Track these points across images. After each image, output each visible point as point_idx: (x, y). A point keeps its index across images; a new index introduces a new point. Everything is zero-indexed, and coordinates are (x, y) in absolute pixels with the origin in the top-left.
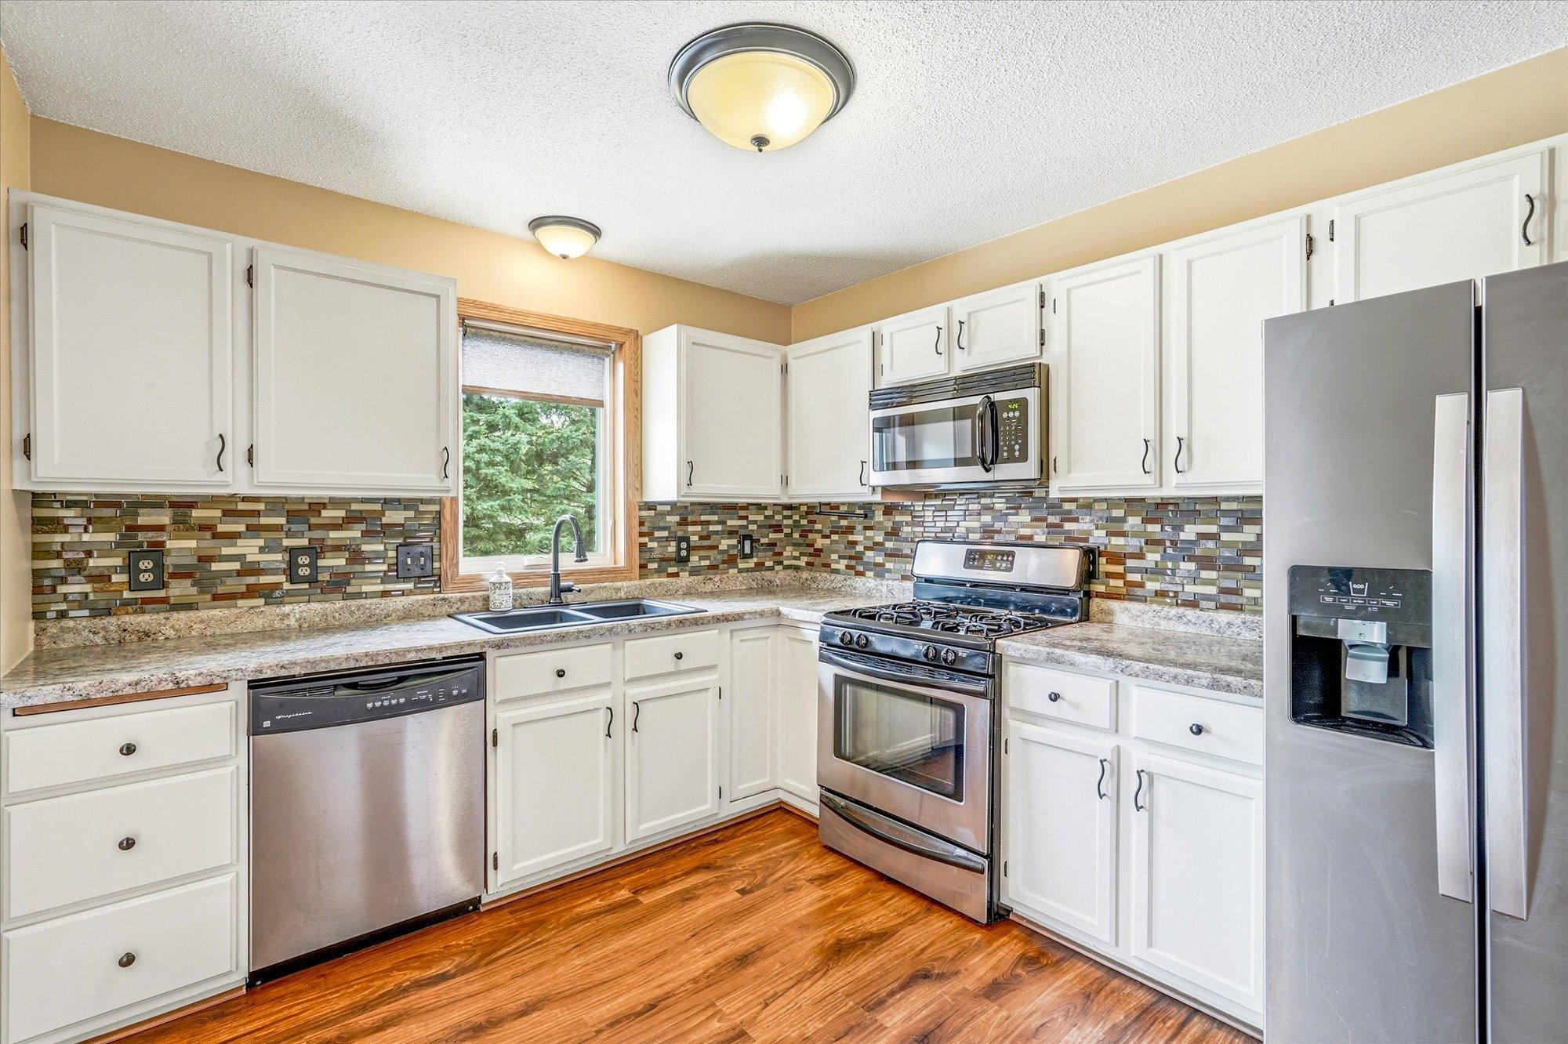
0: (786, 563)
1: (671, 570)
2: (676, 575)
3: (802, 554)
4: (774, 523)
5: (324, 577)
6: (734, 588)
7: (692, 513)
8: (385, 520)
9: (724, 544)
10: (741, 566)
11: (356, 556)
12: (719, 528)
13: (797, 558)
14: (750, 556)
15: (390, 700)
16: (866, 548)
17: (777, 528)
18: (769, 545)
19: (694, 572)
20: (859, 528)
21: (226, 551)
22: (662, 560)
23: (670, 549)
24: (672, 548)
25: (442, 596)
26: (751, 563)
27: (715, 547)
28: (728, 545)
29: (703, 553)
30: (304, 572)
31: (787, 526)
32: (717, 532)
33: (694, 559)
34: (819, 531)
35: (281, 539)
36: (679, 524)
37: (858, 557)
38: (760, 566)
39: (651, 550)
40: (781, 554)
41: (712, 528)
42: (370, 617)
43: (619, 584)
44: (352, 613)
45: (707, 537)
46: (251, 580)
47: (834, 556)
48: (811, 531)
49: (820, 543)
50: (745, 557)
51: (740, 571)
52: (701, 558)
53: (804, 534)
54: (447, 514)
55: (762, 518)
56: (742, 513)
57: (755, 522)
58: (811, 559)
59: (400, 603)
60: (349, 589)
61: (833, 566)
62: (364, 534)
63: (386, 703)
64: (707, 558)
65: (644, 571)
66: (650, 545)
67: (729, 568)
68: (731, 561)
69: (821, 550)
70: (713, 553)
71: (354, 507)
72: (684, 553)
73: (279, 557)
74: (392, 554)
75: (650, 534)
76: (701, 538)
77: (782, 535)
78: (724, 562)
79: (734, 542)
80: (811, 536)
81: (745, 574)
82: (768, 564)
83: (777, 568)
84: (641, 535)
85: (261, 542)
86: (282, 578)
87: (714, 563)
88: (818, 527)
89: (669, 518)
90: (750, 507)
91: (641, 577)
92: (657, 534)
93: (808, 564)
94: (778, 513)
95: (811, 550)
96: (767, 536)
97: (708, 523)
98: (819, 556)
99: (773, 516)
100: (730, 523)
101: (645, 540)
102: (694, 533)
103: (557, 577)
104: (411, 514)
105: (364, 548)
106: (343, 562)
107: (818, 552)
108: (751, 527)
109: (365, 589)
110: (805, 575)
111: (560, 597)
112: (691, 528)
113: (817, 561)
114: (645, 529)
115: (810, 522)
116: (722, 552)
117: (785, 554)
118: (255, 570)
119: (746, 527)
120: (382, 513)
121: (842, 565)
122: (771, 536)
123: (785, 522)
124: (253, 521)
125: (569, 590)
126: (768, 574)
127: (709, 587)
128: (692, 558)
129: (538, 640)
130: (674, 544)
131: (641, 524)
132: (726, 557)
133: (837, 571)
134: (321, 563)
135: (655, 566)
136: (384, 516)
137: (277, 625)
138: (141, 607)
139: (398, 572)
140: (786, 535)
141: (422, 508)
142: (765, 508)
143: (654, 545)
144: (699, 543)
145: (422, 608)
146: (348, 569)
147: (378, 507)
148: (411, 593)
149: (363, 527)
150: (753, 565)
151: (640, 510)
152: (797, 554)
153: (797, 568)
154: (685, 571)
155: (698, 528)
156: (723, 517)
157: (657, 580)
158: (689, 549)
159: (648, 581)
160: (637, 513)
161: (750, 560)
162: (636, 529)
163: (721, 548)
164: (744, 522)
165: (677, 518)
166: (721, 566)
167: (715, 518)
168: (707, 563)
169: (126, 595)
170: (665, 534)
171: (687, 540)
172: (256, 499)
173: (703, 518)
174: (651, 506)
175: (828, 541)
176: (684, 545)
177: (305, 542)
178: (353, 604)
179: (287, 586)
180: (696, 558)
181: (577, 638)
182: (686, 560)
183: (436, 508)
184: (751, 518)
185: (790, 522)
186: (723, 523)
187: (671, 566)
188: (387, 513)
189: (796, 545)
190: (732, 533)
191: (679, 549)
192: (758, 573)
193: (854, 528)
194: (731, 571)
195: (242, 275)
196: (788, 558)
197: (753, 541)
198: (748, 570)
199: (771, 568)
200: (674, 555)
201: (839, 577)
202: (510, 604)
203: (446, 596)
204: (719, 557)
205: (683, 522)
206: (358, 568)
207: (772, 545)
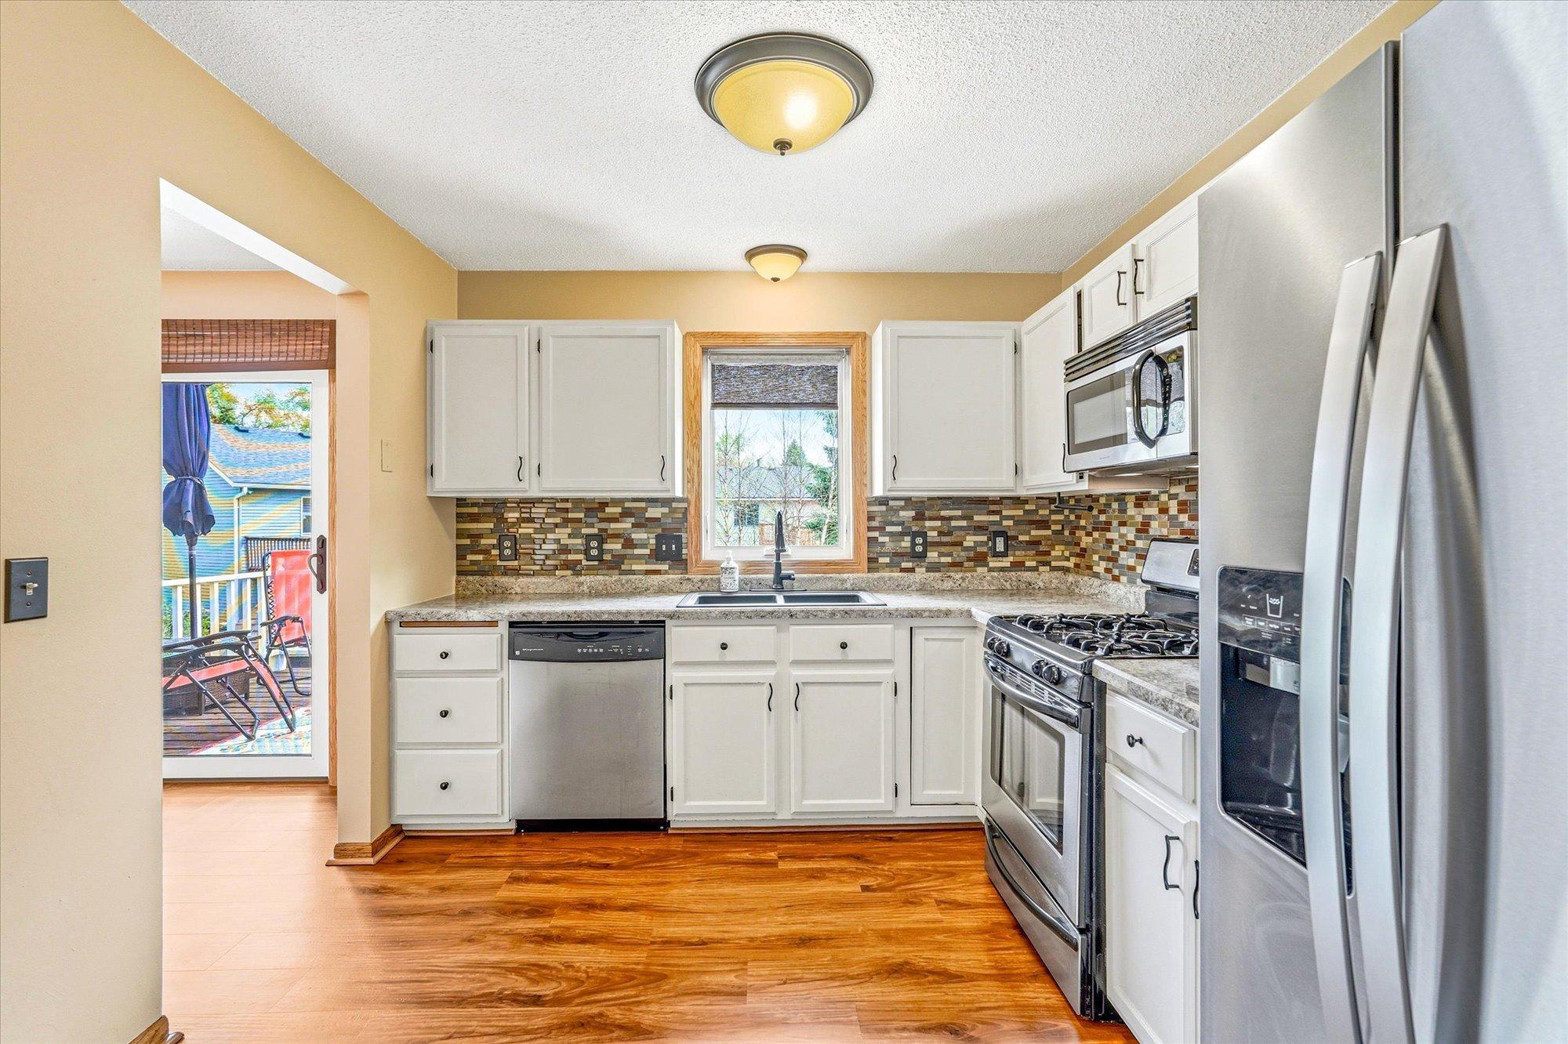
0: (1053, 564)
1: (904, 565)
2: (912, 570)
3: (1071, 554)
4: (1038, 518)
5: (608, 556)
6: (980, 588)
7: (931, 507)
8: (647, 515)
9: (970, 541)
10: (991, 565)
11: (629, 543)
12: (964, 523)
13: (1067, 559)
14: (1004, 554)
15: (593, 649)
16: (1121, 549)
17: (1044, 524)
18: (1029, 543)
19: (933, 568)
20: (1115, 523)
21: (549, 536)
22: (896, 554)
23: (903, 544)
24: (906, 543)
25: (687, 576)
26: (1006, 562)
27: (960, 544)
28: (975, 542)
29: (943, 549)
30: (594, 552)
31: (1056, 522)
32: (961, 528)
33: (933, 555)
34: (1084, 528)
35: (581, 528)
36: (915, 519)
38: (1018, 566)
39: (883, 544)
40: (1048, 553)
41: (954, 523)
42: (636, 587)
43: (845, 576)
44: (623, 585)
45: (949, 534)
46: (564, 557)
47: (1095, 557)
49: (1085, 541)
50: (996, 555)
51: (991, 570)
52: (941, 555)
53: (1073, 531)
54: (692, 510)
55: (1021, 512)
56: (993, 508)
57: (1008, 518)
59: (655, 579)
60: (623, 567)
62: (634, 525)
63: (590, 650)
64: (950, 555)
65: (873, 565)
66: (881, 539)
67: (975, 566)
68: (980, 559)
69: (1085, 550)
70: (956, 550)
71: (627, 505)
72: (919, 549)
73: (579, 541)
74: (653, 541)
75: (881, 529)
76: (941, 534)
77: (1049, 532)
78: (969, 559)
79: (984, 538)
80: (1077, 533)
81: (995, 574)
82: (1028, 564)
83: (1041, 569)
84: (870, 529)
85: (569, 531)
86: (581, 557)
87: (958, 560)
88: (1082, 523)
89: (902, 513)
90: (1005, 501)
91: (870, 570)
92: (889, 529)
93: (1075, 565)
94: (1043, 507)
95: (1078, 550)
96: (1029, 533)
97: (950, 518)
98: (1084, 556)
99: (1036, 511)
100: (976, 518)
101: (876, 534)
102: (933, 529)
103: (778, 566)
104: (666, 510)
105: (634, 536)
106: (619, 546)
107: (1083, 553)
108: (1005, 523)
109: (634, 567)
110: (1071, 578)
111: (781, 584)
112: (928, 524)
113: (1082, 563)
114: (875, 524)
115: (1077, 517)
116: (967, 549)
117: (1053, 553)
118: (565, 550)
119: (999, 523)
120: (645, 510)
122: (1033, 533)
123: (1054, 517)
124: (565, 515)
125: (789, 577)
126: (1027, 576)
127: (948, 585)
128: (929, 554)
129: (705, 616)
130: (908, 538)
131: (871, 518)
132: (972, 554)
134: (606, 546)
135: (887, 560)
136: (646, 512)
137: (576, 590)
138: (506, 572)
139: (657, 555)
140: (1055, 532)
141: (674, 505)
142: (1026, 501)
143: (886, 539)
144: (937, 539)
145: (671, 585)
146: (624, 552)
147: (643, 505)
148: (666, 572)
149: (632, 520)
150: (1008, 565)
151: (869, 504)
152: (1067, 554)
153: (1066, 570)
154: (921, 567)
155: (938, 523)
156: (968, 512)
157: (886, 574)
158: (925, 544)
159: (876, 575)
160: (866, 508)
161: (1005, 559)
162: (865, 524)
163: (966, 544)
164: (997, 518)
165: (913, 513)
166: (966, 564)
167: (959, 513)
168: (949, 560)
169: (498, 563)
170: (899, 529)
171: (924, 535)
172: (566, 500)
173: (943, 513)
174: (883, 501)
175: (1091, 540)
176: (919, 540)
177: (595, 531)
178: (624, 578)
179: (584, 562)
180: (936, 554)
182: (922, 556)
183: (685, 505)
184: (1005, 513)
185: (1061, 517)
186: (969, 518)
187: (903, 561)
188: (649, 510)
189: (1067, 544)
190: (980, 529)
191: (914, 544)
192: (1013, 573)
193: (1111, 523)
194: (979, 570)
195: (534, 346)
196: (1057, 558)
197: (1007, 538)
198: (1002, 569)
199: (1034, 569)
200: (909, 550)
202: (736, 586)
203: (690, 577)
204: (963, 554)
205: (920, 517)
206: (629, 551)
207: (1034, 543)
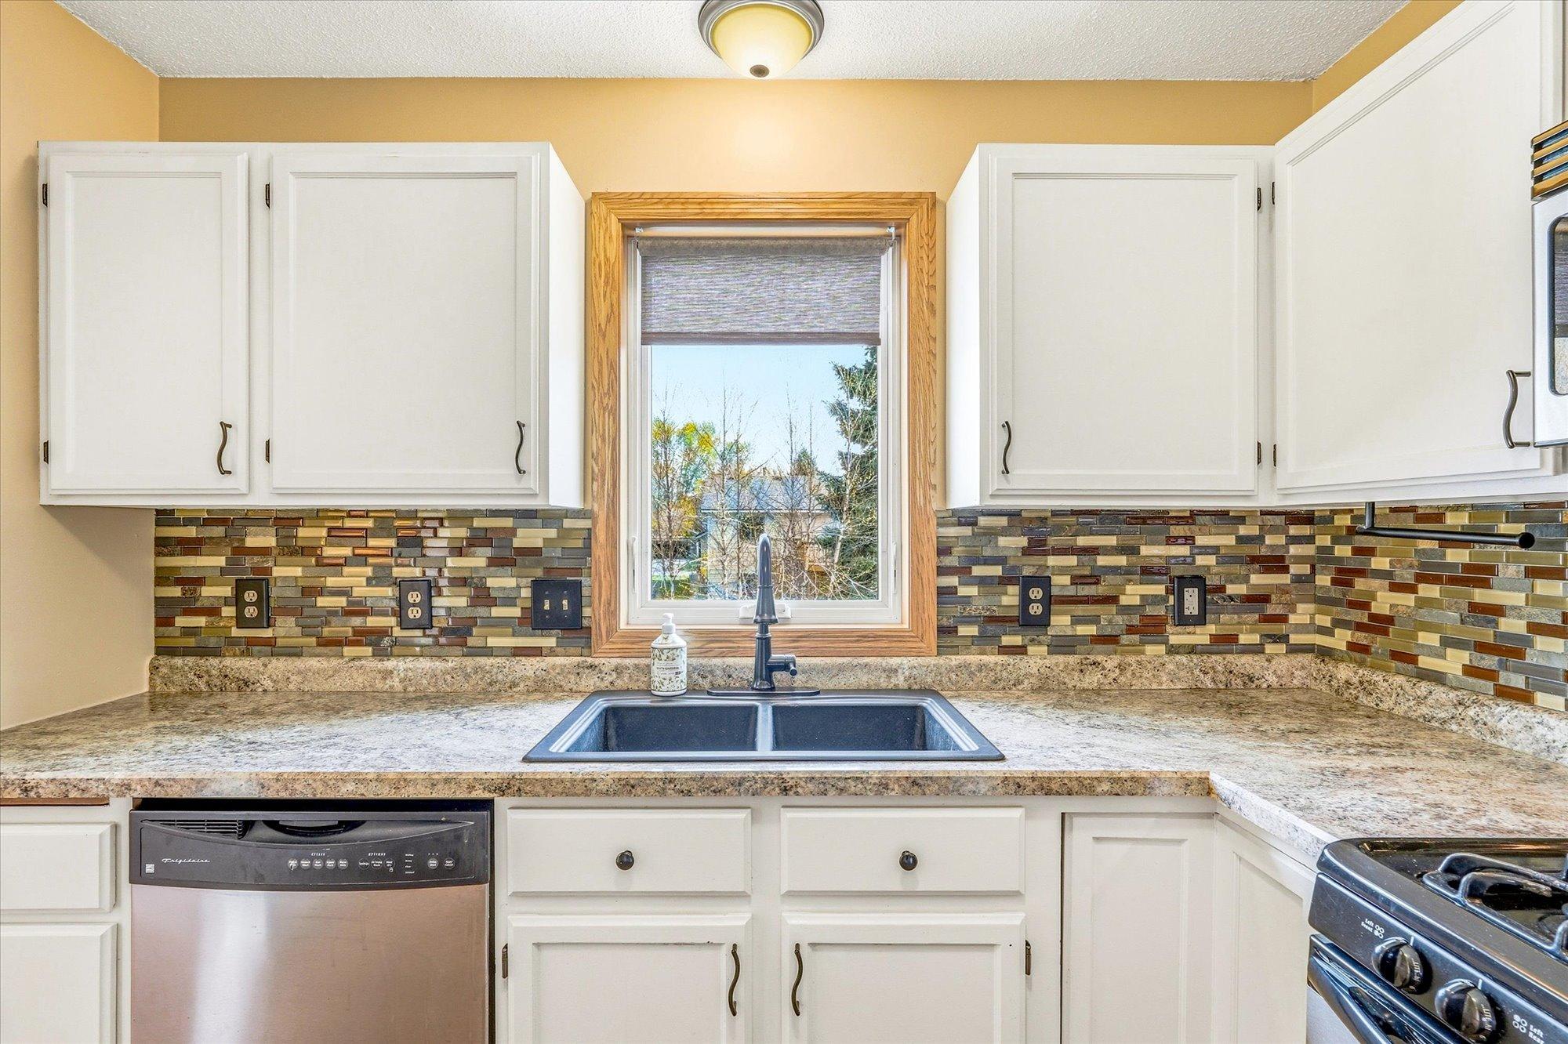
0: (1294, 639)
1: (1006, 640)
2: (1021, 650)
3: (1338, 623)
4: (1264, 551)
5: (441, 620)
6: (1154, 686)
7: (1058, 530)
8: (517, 543)
9: (1133, 593)
10: (1174, 640)
11: (483, 596)
12: (1122, 560)
13: (1323, 632)
14: (1200, 620)
15: (324, 859)
16: (1535, 628)
17: (1275, 563)
18: (1249, 599)
19: (1063, 645)
20: (1510, 571)
21: (331, 582)
22: (992, 619)
23: (1006, 600)
24: (1011, 597)
25: (589, 660)
26: (1201, 636)
27: (1112, 600)
28: (1142, 596)
29: (1080, 610)
30: (414, 613)
31: (1300, 560)
32: (1114, 570)
33: (1061, 622)
34: (1379, 574)
35: (391, 567)
36: (1026, 552)
37: (1511, 650)
38: (1225, 642)
39: (967, 600)
40: (1282, 619)
41: (1102, 561)
42: (490, 684)
43: (894, 661)
44: (467, 676)
45: (1094, 579)
46: (357, 621)
47: (1431, 639)
48: (1361, 573)
49: (1384, 601)
50: (1183, 620)
51: (1173, 650)
52: (1077, 621)
53: (1344, 577)
54: (601, 534)
55: (1231, 540)
56: (1177, 531)
57: (1206, 550)
58: (1362, 638)
59: (530, 666)
60: (471, 642)
61: (1425, 662)
62: (493, 562)
63: (318, 864)
64: (1094, 620)
65: (949, 640)
66: (963, 591)
67: (1143, 643)
68: (1150, 629)
69: (1389, 620)
70: (1106, 612)
71: (477, 523)
72: (1036, 609)
73: (389, 591)
74: (526, 593)
75: (963, 571)
76: (1077, 580)
77: (1284, 579)
78: (1131, 630)
79: (1159, 590)
80: (1360, 584)
81: (1183, 659)
82: (1244, 639)
83: (1269, 648)
84: (942, 571)
85: (368, 571)
86: (392, 621)
87: (1108, 631)
88: (1380, 563)
89: (1003, 541)
90: (1200, 519)
91: (941, 650)
92: (978, 571)
93: (1352, 646)
94: (1274, 530)
95: (1362, 617)
96: (1245, 579)
97: (1093, 551)
98: (1385, 633)
99: (1260, 539)
100: (1145, 550)
101: (953, 581)
102: (1062, 570)
103: (765, 645)
104: (552, 533)
105: (491, 582)
106: (463, 602)
107: (1381, 624)
108: (1200, 560)
109: (492, 642)
110: (1344, 672)
111: (769, 679)
112: (1052, 561)
113: (1378, 643)
114: (951, 561)
115: (1357, 551)
116: (1127, 610)
117: (1293, 619)
118: (358, 609)
119: (1183, 560)
120: (513, 532)
121: (1454, 662)
122: (1255, 579)
123: (1294, 550)
124: (360, 542)
125: (784, 666)
126: (1246, 663)
127: (1092, 679)
128: (1054, 620)
129: (579, 789)
130: (1014, 590)
131: (943, 551)
132: (1136, 620)
133: (1438, 678)
134: (437, 602)
135: (973, 630)
136: (515, 536)
137: (379, 685)
138: (249, 647)
139: (537, 620)
140: (1298, 579)
141: (567, 523)
142: (1241, 519)
143: (973, 590)
144: (1071, 591)
145: (559, 677)
146: (469, 613)
147: (508, 522)
148: (552, 652)
149: (488, 552)
150: (1206, 640)
151: (939, 525)
152: (1325, 621)
153: (1325, 653)
154: (1040, 643)
155: (1072, 560)
156: (1130, 541)
157: (974, 659)
158: (1048, 601)
159: (955, 660)
160: (933, 530)
161: (1198, 629)
162: (932, 561)
163: (1124, 600)
164: (1184, 550)
165: (1023, 541)
166: (1125, 639)
167: (1112, 541)
168: (1091, 630)
169: (236, 632)
170: (997, 571)
171: (1044, 582)
172: (363, 514)
173: (1082, 541)
174: (967, 518)
175: (1409, 600)
176: (1036, 593)
177: (416, 573)
178: (470, 662)
179: (397, 632)
180: (1066, 620)
181: (662, 792)
182: (1043, 622)
183: (586, 524)
184: (1200, 541)
185: (1308, 550)
186: (1132, 551)
187: (1006, 634)
188: (520, 532)
189: (1323, 601)
190: (1148, 572)
191: (1026, 601)
192: (1218, 658)
193: (1491, 570)
194: (1150, 649)
196: (1301, 629)
197: (1204, 591)
198: (1192, 650)
199: (1256, 650)
200: (1015, 613)
201: (1440, 693)
202: (680, 685)
203: (597, 661)
204: (1119, 619)
205: (1037, 547)
206: (481, 611)
207: (1258, 599)
